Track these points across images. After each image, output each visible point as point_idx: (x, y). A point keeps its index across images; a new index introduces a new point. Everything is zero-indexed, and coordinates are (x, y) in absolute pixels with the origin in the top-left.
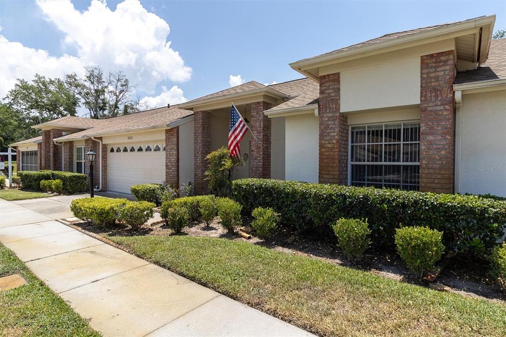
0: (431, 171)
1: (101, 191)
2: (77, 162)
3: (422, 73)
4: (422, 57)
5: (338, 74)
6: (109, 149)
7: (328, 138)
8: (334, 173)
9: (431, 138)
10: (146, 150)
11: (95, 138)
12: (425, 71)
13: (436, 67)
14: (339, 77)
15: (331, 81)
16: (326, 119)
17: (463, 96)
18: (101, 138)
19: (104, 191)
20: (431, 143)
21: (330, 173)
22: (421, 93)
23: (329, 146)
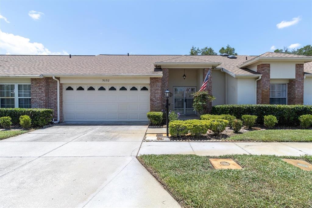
0: (299, 99)
1: (59, 123)
2: (19, 99)
3: (296, 69)
4: (296, 64)
5: (270, 64)
6: (65, 87)
7: (265, 88)
8: (268, 101)
9: (298, 89)
10: (131, 89)
11: (56, 78)
12: (297, 69)
13: (300, 68)
14: (270, 66)
15: (267, 66)
16: (265, 81)
17: (306, 77)
18: (58, 78)
19: (62, 122)
20: (298, 91)
21: (266, 101)
22: (296, 75)
23: (266, 91)
